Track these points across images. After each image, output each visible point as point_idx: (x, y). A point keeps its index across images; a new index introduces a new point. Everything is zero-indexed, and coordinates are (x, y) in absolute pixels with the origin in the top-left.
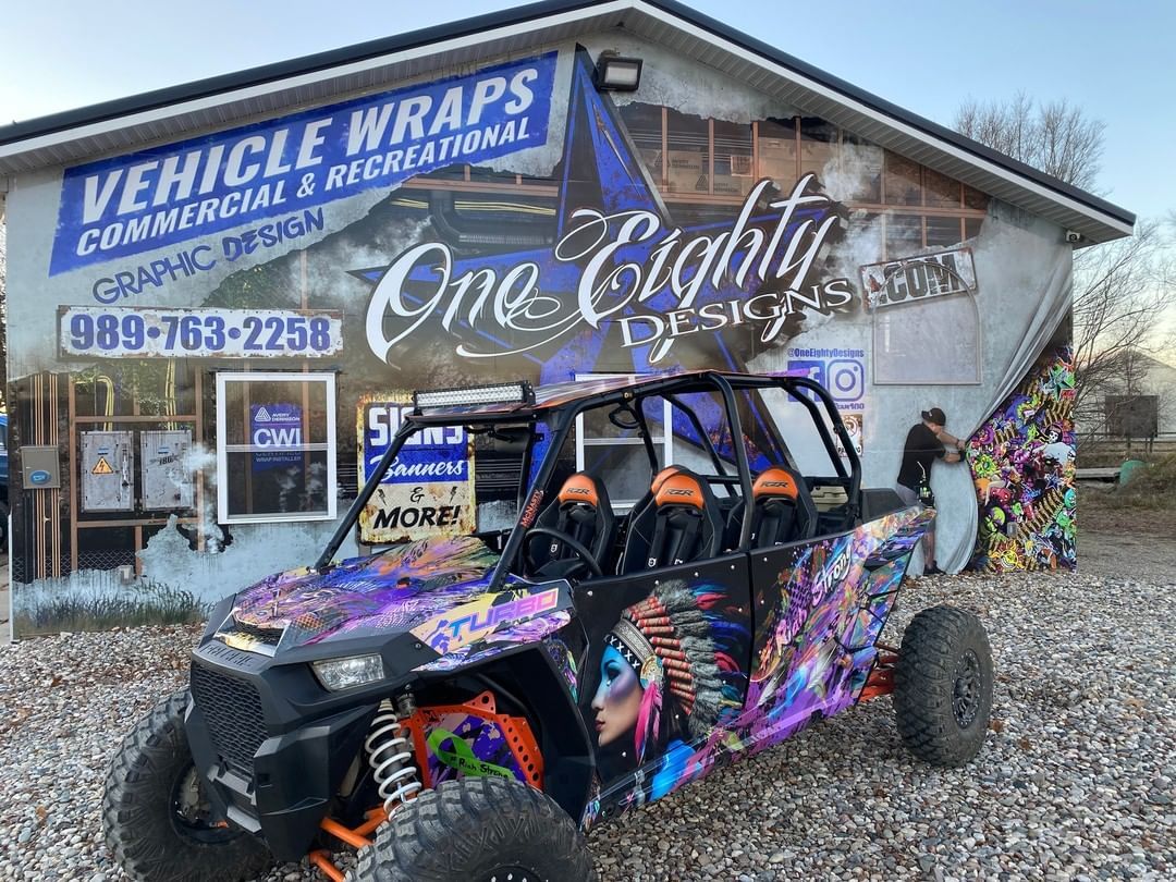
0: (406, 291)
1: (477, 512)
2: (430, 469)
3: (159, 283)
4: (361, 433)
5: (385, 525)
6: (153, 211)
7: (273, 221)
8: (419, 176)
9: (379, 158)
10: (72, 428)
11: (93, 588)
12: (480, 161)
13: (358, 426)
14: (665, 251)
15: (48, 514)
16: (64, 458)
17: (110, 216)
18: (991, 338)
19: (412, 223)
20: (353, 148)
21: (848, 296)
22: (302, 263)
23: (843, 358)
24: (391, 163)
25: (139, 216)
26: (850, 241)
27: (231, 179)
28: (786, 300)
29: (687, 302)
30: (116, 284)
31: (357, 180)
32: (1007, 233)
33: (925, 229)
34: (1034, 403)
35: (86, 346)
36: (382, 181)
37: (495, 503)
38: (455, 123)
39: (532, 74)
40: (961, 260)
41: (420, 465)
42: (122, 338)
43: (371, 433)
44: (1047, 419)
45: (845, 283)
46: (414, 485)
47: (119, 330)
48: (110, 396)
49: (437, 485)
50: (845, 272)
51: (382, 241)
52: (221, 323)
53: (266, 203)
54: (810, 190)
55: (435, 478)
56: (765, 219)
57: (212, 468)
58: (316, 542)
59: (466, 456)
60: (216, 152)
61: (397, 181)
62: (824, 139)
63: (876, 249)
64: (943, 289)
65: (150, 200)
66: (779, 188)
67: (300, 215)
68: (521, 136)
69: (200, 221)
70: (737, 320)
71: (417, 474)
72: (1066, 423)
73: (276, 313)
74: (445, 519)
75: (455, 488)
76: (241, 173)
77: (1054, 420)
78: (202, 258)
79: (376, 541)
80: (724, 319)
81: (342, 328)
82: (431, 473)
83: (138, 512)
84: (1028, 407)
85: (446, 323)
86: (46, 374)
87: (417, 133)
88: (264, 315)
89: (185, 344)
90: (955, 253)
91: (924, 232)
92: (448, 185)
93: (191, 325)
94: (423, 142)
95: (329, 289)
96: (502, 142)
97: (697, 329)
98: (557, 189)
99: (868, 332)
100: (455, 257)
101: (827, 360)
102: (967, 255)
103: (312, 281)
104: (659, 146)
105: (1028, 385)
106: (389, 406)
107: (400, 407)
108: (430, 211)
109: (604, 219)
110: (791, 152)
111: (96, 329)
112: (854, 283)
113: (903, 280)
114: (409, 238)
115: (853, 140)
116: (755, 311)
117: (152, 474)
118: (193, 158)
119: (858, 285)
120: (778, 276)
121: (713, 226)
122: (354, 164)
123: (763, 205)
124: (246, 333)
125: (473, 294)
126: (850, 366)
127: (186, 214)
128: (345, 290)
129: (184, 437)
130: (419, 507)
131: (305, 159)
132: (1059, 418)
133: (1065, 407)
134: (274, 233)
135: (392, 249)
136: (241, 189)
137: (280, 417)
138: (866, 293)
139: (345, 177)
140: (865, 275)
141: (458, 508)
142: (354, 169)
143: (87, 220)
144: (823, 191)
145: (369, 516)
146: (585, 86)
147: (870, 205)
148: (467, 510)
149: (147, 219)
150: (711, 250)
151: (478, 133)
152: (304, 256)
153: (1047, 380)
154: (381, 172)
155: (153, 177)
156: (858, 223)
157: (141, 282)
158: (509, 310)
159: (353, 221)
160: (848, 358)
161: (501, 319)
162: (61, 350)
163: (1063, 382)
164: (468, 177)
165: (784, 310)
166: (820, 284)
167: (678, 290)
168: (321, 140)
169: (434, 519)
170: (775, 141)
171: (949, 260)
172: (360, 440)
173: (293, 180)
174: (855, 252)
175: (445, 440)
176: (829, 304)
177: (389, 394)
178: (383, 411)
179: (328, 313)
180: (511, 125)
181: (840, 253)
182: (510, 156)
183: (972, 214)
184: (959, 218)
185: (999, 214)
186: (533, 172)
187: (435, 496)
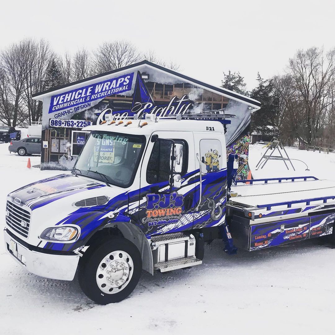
1: (114, 158)
3: (64, 115)
6: (64, 103)
7: (82, 105)
8: (107, 97)
9: (100, 93)
10: (50, 138)
11: (52, 164)
12: (119, 93)
14: (153, 110)
15: (46, 152)
16: (49, 143)
17: (58, 104)
19: (106, 105)
20: (96, 92)
22: (87, 112)
24: (102, 94)
25: (62, 104)
26: (194, 109)
27: (76, 98)
30: (58, 115)
32: (234, 107)
34: (238, 145)
35: (53, 125)
36: (101, 98)
38: (114, 87)
39: (129, 77)
40: (221, 113)
41: (105, 149)
42: (58, 124)
43: (97, 143)
44: (241, 149)
46: (104, 152)
47: (58, 123)
48: (56, 133)
51: (100, 108)
52: (73, 122)
53: (81, 102)
54: (186, 98)
55: (107, 151)
56: (175, 104)
57: (70, 147)
59: (113, 148)
60: (74, 93)
61: (104, 98)
62: (190, 87)
63: (200, 110)
65: (64, 101)
66: (178, 98)
67: (87, 103)
68: (126, 89)
69: (71, 105)
72: (246, 150)
73: (82, 121)
75: (111, 153)
76: (78, 97)
77: (243, 149)
78: (71, 111)
79: (97, 162)
81: (93, 123)
83: (59, 153)
84: (236, 146)
86: (47, 129)
87: (107, 89)
88: (80, 121)
89: (68, 125)
91: (212, 107)
92: (112, 98)
93: (69, 122)
94: (108, 90)
95: (91, 117)
96: (123, 90)
98: (132, 99)
100: (113, 111)
102: (223, 112)
103: (88, 115)
104: (153, 90)
105: (237, 141)
108: (109, 103)
109: (141, 104)
110: (182, 90)
111: (55, 122)
114: (105, 108)
115: (196, 87)
117: (61, 147)
118: (70, 94)
121: (164, 105)
122: (96, 95)
123: (175, 101)
124: (77, 124)
127: (69, 104)
128: (94, 117)
129: (67, 141)
130: (104, 156)
131: (88, 94)
132: (245, 149)
133: (246, 147)
134: (82, 107)
135: (102, 110)
136: (78, 99)
137: (82, 139)
139: (95, 97)
141: (111, 157)
142: (96, 96)
143: (54, 105)
144: (189, 98)
145: (96, 157)
146: (139, 79)
147: (199, 101)
149: (63, 104)
150: (163, 110)
151: (118, 88)
152: (87, 111)
153: (242, 140)
154: (101, 96)
155: (64, 97)
156: (196, 105)
157: (62, 115)
159: (96, 105)
162: (49, 126)
163: (246, 141)
164: (116, 96)
168: (91, 90)
169: (107, 159)
170: (178, 88)
171: (218, 113)
173: (86, 97)
174: (195, 111)
175: (109, 145)
179: (90, 121)
180: (125, 87)
181: (191, 111)
182: (124, 92)
183: (225, 103)
184: (221, 104)
185: (232, 103)
186: (128, 95)
187: (107, 154)
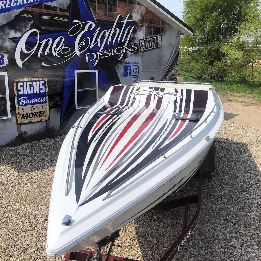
0: (26, 45)
1: (50, 112)
2: (36, 100)
4: (15, 91)
5: (24, 118)
8: (29, 6)
12: (47, 3)
13: (14, 89)
18: (164, 59)
19: (28, 22)
21: (137, 48)
23: (135, 65)
24: (20, 1)
26: (137, 33)
28: (124, 49)
29: (101, 49)
31: (9, 6)
32: (168, 32)
33: (153, 30)
36: (17, 7)
37: (54, 109)
40: (159, 38)
41: (33, 100)
43: (19, 91)
44: (172, 78)
45: (136, 44)
46: (32, 106)
49: (38, 105)
50: (136, 41)
51: (18, 28)
54: (129, 18)
55: (37, 103)
56: (119, 25)
58: (5, 125)
59: (46, 96)
61: (22, 8)
62: (133, 3)
63: (143, 35)
64: (156, 46)
66: (123, 17)
70: (113, 54)
71: (33, 102)
72: (176, 79)
74: (41, 115)
75: (43, 106)
77: (174, 78)
79: (22, 123)
80: (110, 54)
81: (8, 57)
82: (36, 102)
84: (169, 76)
85: (39, 55)
90: (158, 37)
91: (153, 31)
92: (37, 10)
95: (3, 44)
97: (104, 57)
98: (68, 13)
99: (141, 57)
100: (41, 34)
101: (132, 65)
102: (161, 37)
104: (95, 2)
105: (170, 71)
106: (23, 82)
107: (27, 82)
108: (33, 18)
109: (81, 23)
110: (126, 6)
112: (138, 44)
113: (148, 44)
114: (27, 27)
115: (139, 4)
116: (117, 52)
119: (139, 45)
120: (122, 42)
121: (108, 27)
125: (46, 46)
126: (136, 67)
128: (8, 44)
130: (33, 112)
133: (176, 75)
135: (22, 31)
138: (140, 47)
139: (5, 5)
140: (140, 42)
141: (44, 111)
142: (8, 2)
144: (133, 18)
145: (19, 116)
147: (142, 23)
148: (47, 112)
150: (107, 34)
153: (173, 69)
154: (17, 4)
156: (139, 28)
158: (56, 51)
159: (9, 21)
160: (136, 65)
161: (54, 54)
163: (176, 70)
164: (43, 8)
165: (123, 52)
166: (131, 44)
167: (99, 45)
169: (38, 115)
170: (122, 3)
171: (157, 39)
172: (16, 93)
174: (138, 36)
175: (40, 92)
176: (133, 50)
177: (23, 78)
178: (21, 84)
179: (3, 52)
181: (135, 36)
182: (55, 1)
183: (162, 26)
184: (159, 28)
185: (167, 27)
186: (62, 7)
187: (38, 108)
